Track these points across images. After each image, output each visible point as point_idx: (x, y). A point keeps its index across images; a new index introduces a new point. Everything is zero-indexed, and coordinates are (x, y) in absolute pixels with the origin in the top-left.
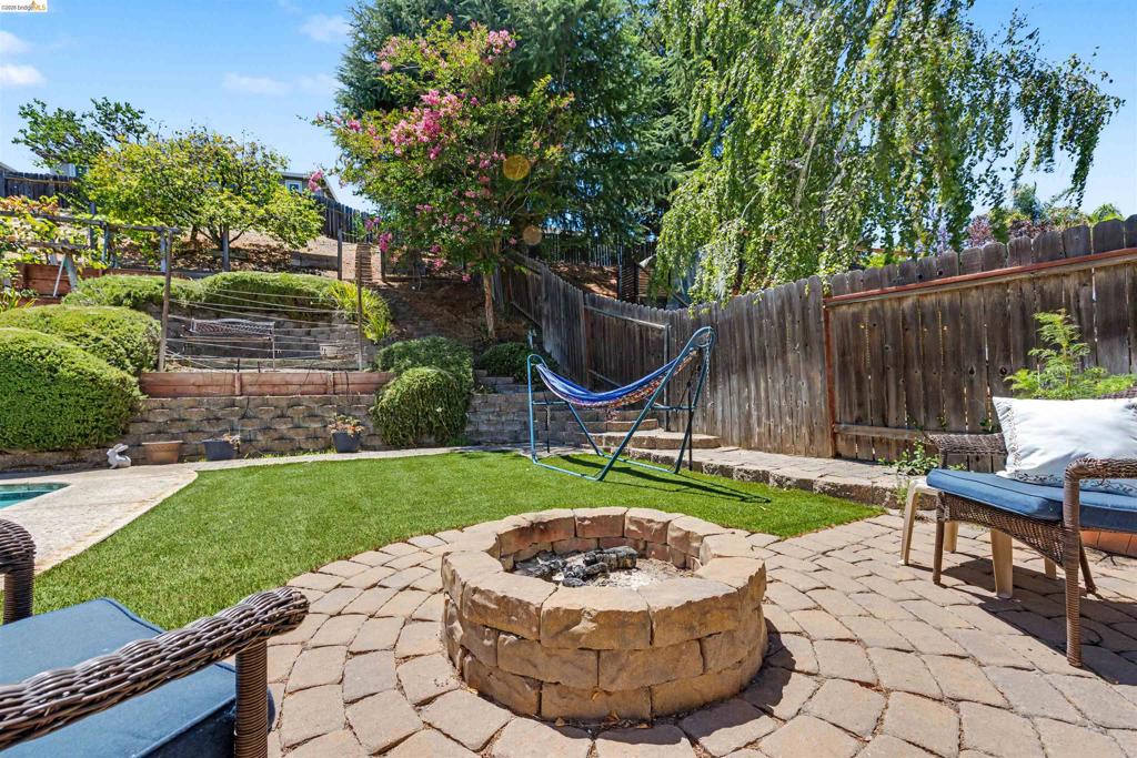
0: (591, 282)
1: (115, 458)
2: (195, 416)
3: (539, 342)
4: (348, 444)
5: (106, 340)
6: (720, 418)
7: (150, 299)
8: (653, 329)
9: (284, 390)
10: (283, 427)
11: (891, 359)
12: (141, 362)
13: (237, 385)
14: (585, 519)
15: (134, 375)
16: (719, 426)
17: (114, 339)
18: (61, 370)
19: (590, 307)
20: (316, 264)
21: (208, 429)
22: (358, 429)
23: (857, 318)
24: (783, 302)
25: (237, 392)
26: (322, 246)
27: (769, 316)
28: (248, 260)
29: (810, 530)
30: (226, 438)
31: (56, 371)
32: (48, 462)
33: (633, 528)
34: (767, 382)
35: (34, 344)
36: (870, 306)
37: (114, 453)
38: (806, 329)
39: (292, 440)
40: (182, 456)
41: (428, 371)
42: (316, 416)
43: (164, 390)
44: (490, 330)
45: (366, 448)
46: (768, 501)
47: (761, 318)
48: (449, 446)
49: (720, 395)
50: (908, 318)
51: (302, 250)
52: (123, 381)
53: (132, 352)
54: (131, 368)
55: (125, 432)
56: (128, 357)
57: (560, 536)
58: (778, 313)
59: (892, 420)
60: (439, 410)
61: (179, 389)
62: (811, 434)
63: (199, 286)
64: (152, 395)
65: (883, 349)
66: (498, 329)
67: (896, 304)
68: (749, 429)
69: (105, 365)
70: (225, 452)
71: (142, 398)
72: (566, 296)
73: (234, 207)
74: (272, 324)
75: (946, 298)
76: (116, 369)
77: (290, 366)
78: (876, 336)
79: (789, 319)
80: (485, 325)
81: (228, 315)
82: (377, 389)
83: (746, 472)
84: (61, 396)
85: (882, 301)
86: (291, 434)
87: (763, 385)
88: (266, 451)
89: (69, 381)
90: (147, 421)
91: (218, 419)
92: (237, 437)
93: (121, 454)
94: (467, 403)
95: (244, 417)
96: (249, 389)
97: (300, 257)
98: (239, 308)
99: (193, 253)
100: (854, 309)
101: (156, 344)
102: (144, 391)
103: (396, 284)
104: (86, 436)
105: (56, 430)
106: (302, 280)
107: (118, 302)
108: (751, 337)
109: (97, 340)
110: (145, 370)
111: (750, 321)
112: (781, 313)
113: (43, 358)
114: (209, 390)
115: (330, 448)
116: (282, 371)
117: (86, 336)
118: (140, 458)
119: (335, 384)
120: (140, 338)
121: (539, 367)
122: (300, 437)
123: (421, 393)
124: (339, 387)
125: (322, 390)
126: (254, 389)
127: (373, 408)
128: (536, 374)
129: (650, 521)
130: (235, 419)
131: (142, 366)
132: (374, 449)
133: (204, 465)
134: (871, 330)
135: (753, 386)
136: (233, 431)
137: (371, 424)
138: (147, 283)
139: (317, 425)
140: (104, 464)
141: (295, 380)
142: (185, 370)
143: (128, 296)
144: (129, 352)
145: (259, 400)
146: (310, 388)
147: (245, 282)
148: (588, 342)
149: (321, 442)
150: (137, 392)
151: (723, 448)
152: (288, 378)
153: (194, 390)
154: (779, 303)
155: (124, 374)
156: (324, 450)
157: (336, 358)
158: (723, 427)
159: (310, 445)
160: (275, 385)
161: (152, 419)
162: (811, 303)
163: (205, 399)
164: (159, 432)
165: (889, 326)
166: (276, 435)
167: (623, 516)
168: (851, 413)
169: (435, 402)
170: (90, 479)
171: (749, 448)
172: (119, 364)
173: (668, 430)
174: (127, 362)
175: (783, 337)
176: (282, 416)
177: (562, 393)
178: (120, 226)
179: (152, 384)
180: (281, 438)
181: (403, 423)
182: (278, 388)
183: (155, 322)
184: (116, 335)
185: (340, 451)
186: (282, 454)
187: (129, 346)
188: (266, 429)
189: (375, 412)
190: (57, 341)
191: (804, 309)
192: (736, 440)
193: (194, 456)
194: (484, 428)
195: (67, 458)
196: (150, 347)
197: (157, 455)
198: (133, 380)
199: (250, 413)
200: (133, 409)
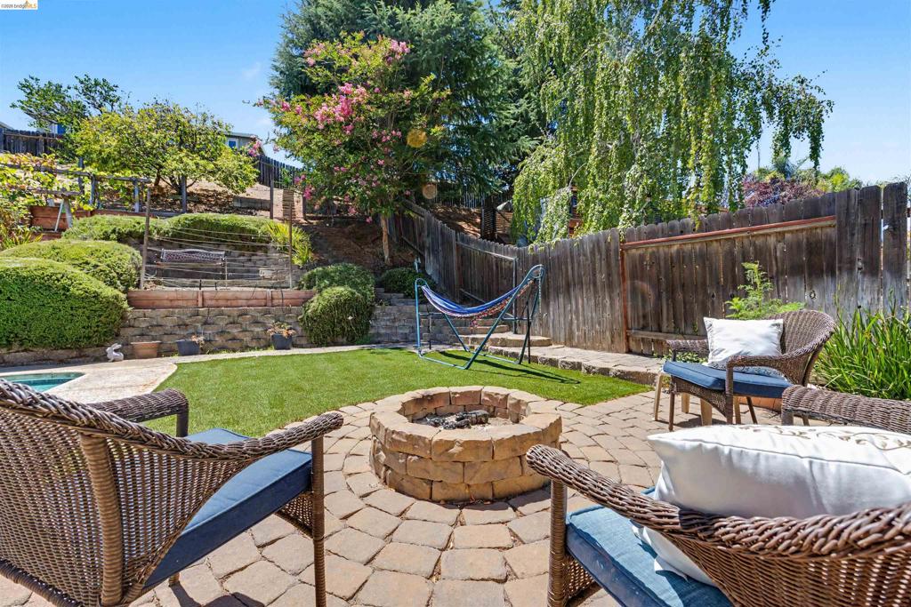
0: (461, 220)
1: (113, 355)
2: (169, 323)
3: (422, 267)
4: (283, 343)
5: (103, 266)
6: (551, 325)
7: (130, 234)
8: (506, 260)
9: (234, 303)
10: (235, 331)
11: (663, 286)
12: (128, 283)
13: (200, 299)
14: (456, 393)
15: (124, 292)
16: (551, 330)
17: (108, 266)
18: (71, 289)
19: (460, 243)
20: (252, 206)
21: (179, 332)
22: (291, 332)
23: (642, 257)
24: (594, 246)
25: (200, 305)
26: (258, 192)
27: (585, 255)
28: (200, 202)
29: (602, 400)
30: (194, 339)
31: (68, 290)
32: (61, 357)
33: (487, 398)
34: (583, 300)
35: (52, 271)
36: (650, 250)
37: (111, 351)
38: (609, 265)
39: (241, 340)
40: (161, 352)
41: (341, 290)
42: (259, 323)
43: (145, 302)
44: (386, 257)
45: (295, 346)
46: (579, 383)
47: (579, 255)
48: (357, 344)
49: (551, 309)
50: (675, 261)
51: (241, 195)
52: (116, 297)
53: (122, 275)
54: (122, 287)
55: (117, 335)
56: (119, 279)
57: (441, 404)
58: (591, 253)
59: (664, 328)
60: (350, 318)
61: (157, 303)
62: (612, 337)
63: (166, 224)
64: (137, 307)
65: (659, 280)
66: (391, 257)
67: (666, 249)
68: (571, 333)
69: (103, 285)
70: (192, 350)
71: (130, 309)
72: (442, 234)
73: (191, 163)
74: (223, 253)
75: (697, 247)
76: (110, 288)
77: (239, 285)
78: (654, 270)
79: (598, 257)
80: (382, 254)
81: (186, 247)
82: (304, 303)
83: (567, 363)
84: (72, 308)
85: (657, 247)
86: (240, 336)
87: (580, 301)
88: (223, 348)
89: (77, 298)
90: (133, 327)
91: (186, 325)
92: (201, 338)
93: (116, 351)
94: (370, 314)
95: (206, 323)
96: (209, 302)
97: (241, 200)
98: (196, 241)
99: (158, 196)
100: (640, 252)
101: (138, 269)
102: (130, 304)
103: (314, 222)
104: (89, 338)
105: (68, 334)
106: (245, 220)
107: (107, 238)
108: (572, 268)
109: (96, 266)
110: (131, 288)
111: (572, 258)
112: (593, 253)
113: (58, 280)
114: (180, 303)
115: (269, 346)
116: (233, 289)
117: (87, 263)
118: (130, 354)
119: (272, 299)
120: (126, 265)
121: (423, 288)
122: (247, 338)
123: (337, 306)
124: (275, 302)
125: (263, 304)
126: (213, 303)
127: (300, 317)
128: (421, 292)
129: (497, 394)
130: (199, 325)
131: (128, 286)
132: (302, 347)
133: (179, 359)
134: (651, 267)
135: (573, 302)
136: (198, 334)
137: (299, 329)
138: (126, 222)
139: (258, 329)
141: (243, 296)
142: (159, 287)
143: (114, 231)
144: (120, 275)
145: (215, 311)
146: (253, 302)
147: (201, 221)
148: (459, 269)
149: (263, 342)
150: (125, 305)
151: (553, 346)
152: (238, 295)
153: (167, 303)
154: (591, 246)
155: (116, 292)
156: (266, 347)
157: (271, 279)
158: (554, 331)
159: (255, 344)
160: (228, 300)
161: (136, 324)
162: (612, 247)
163: (177, 310)
164: (142, 335)
165: (662, 263)
166: (229, 337)
167: (480, 391)
168: (639, 322)
169: (347, 313)
171: (572, 346)
172: (112, 284)
173: (516, 333)
174: (118, 282)
175: (594, 269)
176: (233, 323)
177: (440, 306)
178: (103, 177)
179: (137, 299)
180: (234, 339)
181: (323, 328)
182: (231, 302)
183: (137, 253)
184: (109, 262)
185: (277, 349)
186: (234, 351)
187: (119, 271)
188: (222, 333)
189: (302, 319)
190: (67, 269)
191: (608, 250)
192: (562, 341)
193: (169, 352)
194: (382, 331)
195: (75, 353)
196: (134, 272)
197: (142, 352)
198: (123, 296)
199: (210, 321)
200: (123, 318)
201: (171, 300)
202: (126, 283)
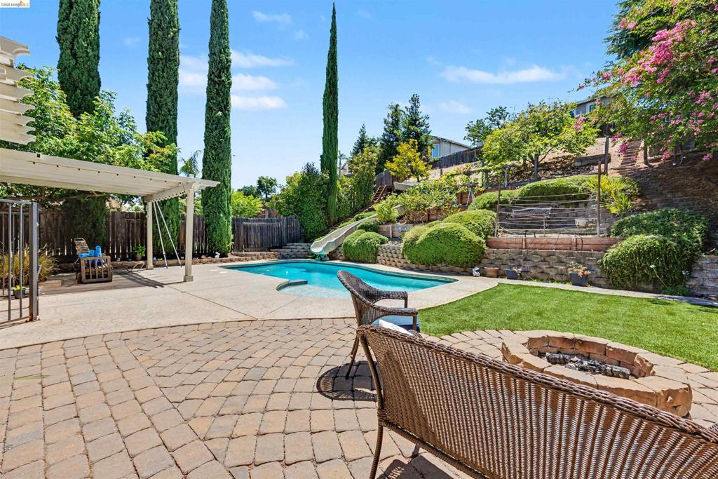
1: (475, 273)
2: (505, 257)
4: (579, 281)
5: (477, 225)
9: (547, 247)
10: (544, 267)
12: (488, 233)
13: (524, 243)
14: (610, 347)
15: (484, 239)
17: (479, 224)
18: (461, 238)
20: (587, 164)
21: (509, 264)
22: (589, 272)
25: (524, 247)
26: (596, 149)
28: (549, 169)
30: (514, 269)
32: (458, 271)
35: (455, 229)
37: (475, 270)
39: (548, 274)
40: (499, 275)
41: (649, 238)
42: (562, 262)
43: (495, 245)
45: (592, 285)
51: (584, 155)
52: (479, 242)
54: (484, 236)
55: (480, 262)
56: (483, 231)
60: (654, 266)
61: (501, 245)
63: (517, 193)
64: (490, 247)
69: (474, 234)
70: (513, 276)
71: (486, 248)
74: (550, 208)
76: (478, 237)
77: (556, 232)
81: (529, 206)
82: (606, 248)
84: (461, 247)
86: (548, 271)
88: (535, 278)
89: (465, 242)
90: (487, 258)
91: (514, 260)
92: (520, 269)
93: (477, 271)
95: (525, 260)
96: (529, 246)
97: (581, 160)
98: (534, 202)
99: (522, 171)
101: (494, 224)
102: (487, 246)
103: (656, 164)
104: (468, 263)
105: (460, 260)
106: (569, 181)
107: (484, 207)
109: (474, 225)
110: (489, 236)
113: (457, 234)
114: (512, 245)
115: (568, 281)
116: (549, 235)
117: (470, 223)
118: (483, 274)
119: (577, 244)
120: (487, 223)
122: (553, 273)
123: (638, 253)
124: (580, 246)
125: (568, 248)
126: (532, 246)
127: (600, 261)
129: (647, 361)
130: (521, 261)
131: (486, 235)
132: (600, 286)
133: (505, 281)
136: (519, 266)
137: (598, 271)
138: (493, 195)
139: (563, 268)
140: (471, 275)
142: (505, 235)
143: (488, 203)
144: (484, 229)
145: (533, 252)
146: (560, 246)
147: (538, 187)
149: (564, 278)
150: (485, 246)
152: (549, 240)
153: (505, 245)
155: (480, 239)
156: (565, 282)
157: (584, 227)
159: (558, 278)
160: (542, 244)
161: (489, 257)
163: (510, 250)
164: (491, 263)
166: (540, 271)
170: (466, 280)
172: (479, 235)
174: (482, 233)
176: (544, 261)
179: (491, 242)
180: (543, 272)
181: (622, 272)
182: (542, 246)
183: (495, 214)
184: (480, 222)
185: (574, 284)
186: (542, 280)
187: (484, 226)
188: (535, 267)
189: (601, 263)
190: (461, 227)
193: (502, 276)
194: (710, 284)
195: (462, 270)
196: (492, 227)
197: (489, 273)
198: (484, 241)
199: (528, 258)
200: (483, 253)
201: (508, 244)
202: (487, 235)
